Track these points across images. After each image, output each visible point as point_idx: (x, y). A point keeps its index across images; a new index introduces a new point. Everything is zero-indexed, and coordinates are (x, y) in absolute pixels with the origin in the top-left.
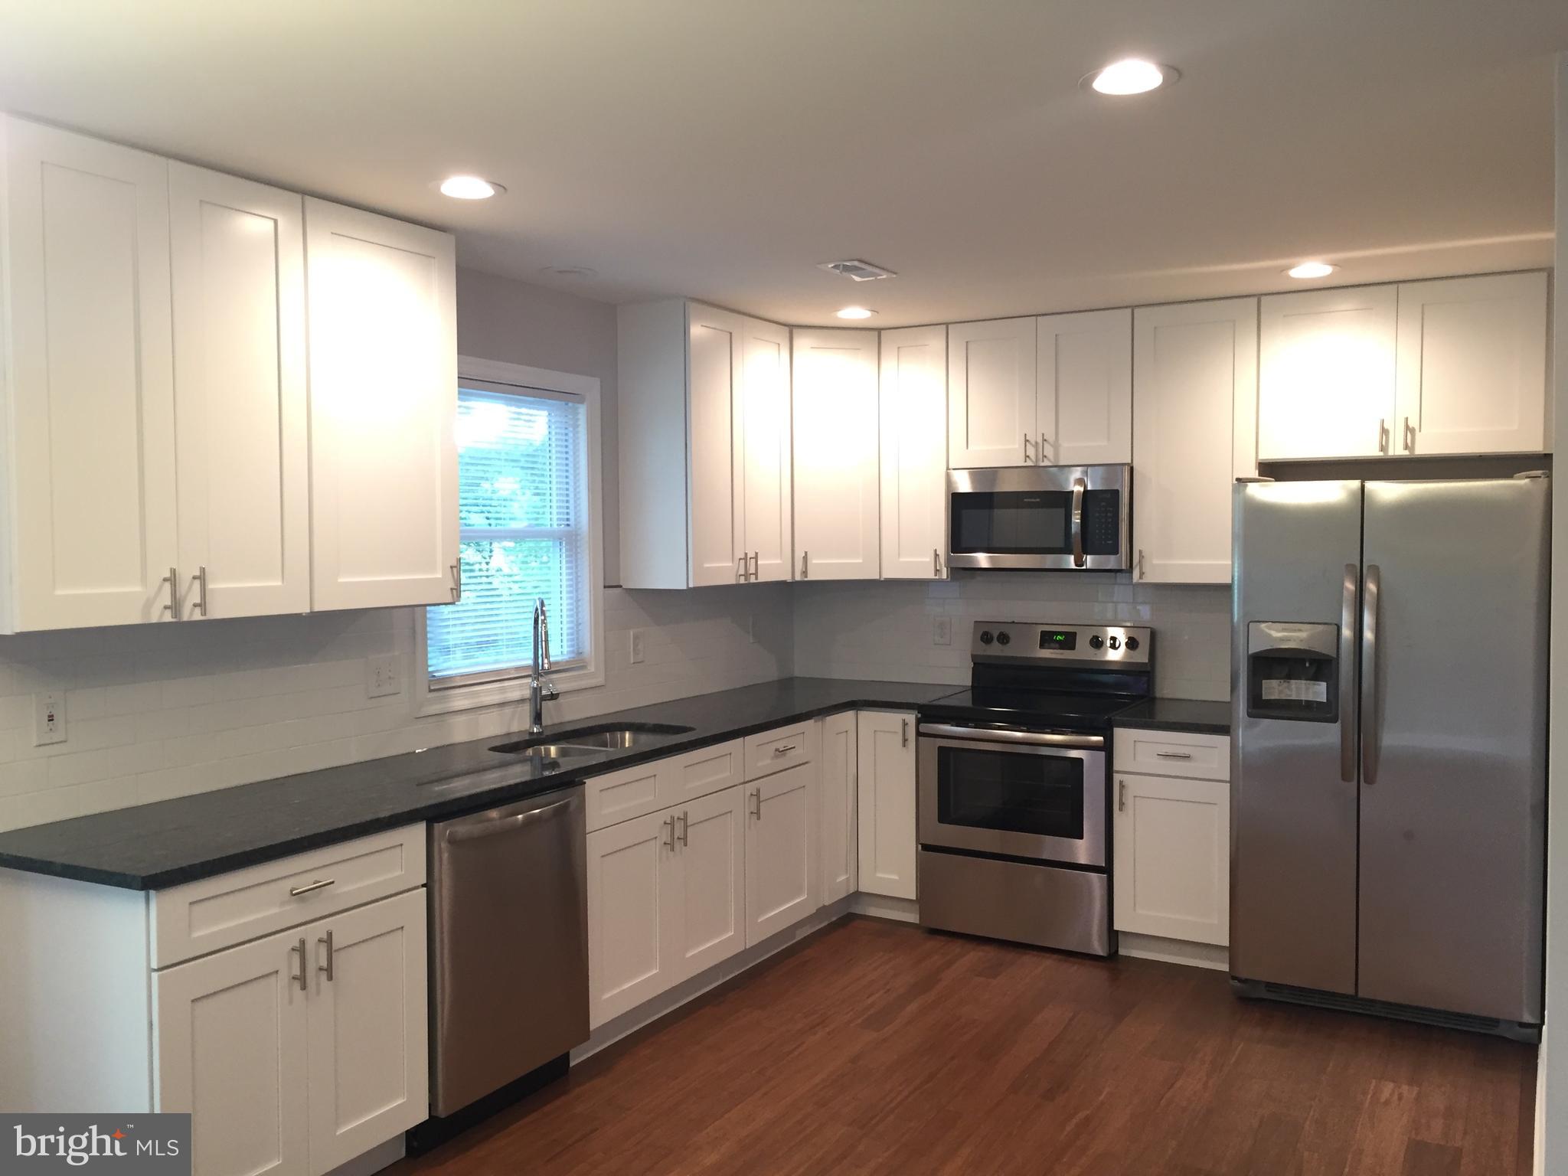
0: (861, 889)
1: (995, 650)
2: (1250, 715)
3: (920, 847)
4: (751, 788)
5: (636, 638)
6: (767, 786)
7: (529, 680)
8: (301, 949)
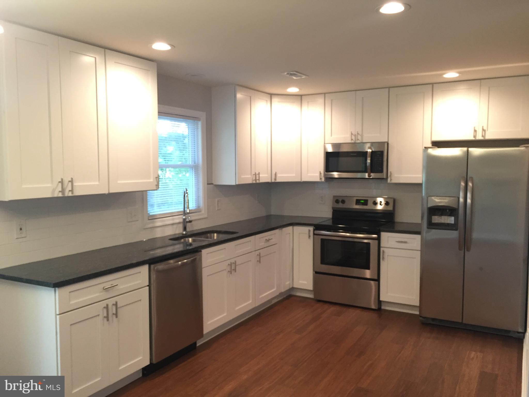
0: (294, 287)
1: (340, 205)
2: (428, 228)
3: (314, 272)
4: (257, 252)
5: (218, 201)
6: (263, 252)
7: (182, 216)
8: (107, 307)
